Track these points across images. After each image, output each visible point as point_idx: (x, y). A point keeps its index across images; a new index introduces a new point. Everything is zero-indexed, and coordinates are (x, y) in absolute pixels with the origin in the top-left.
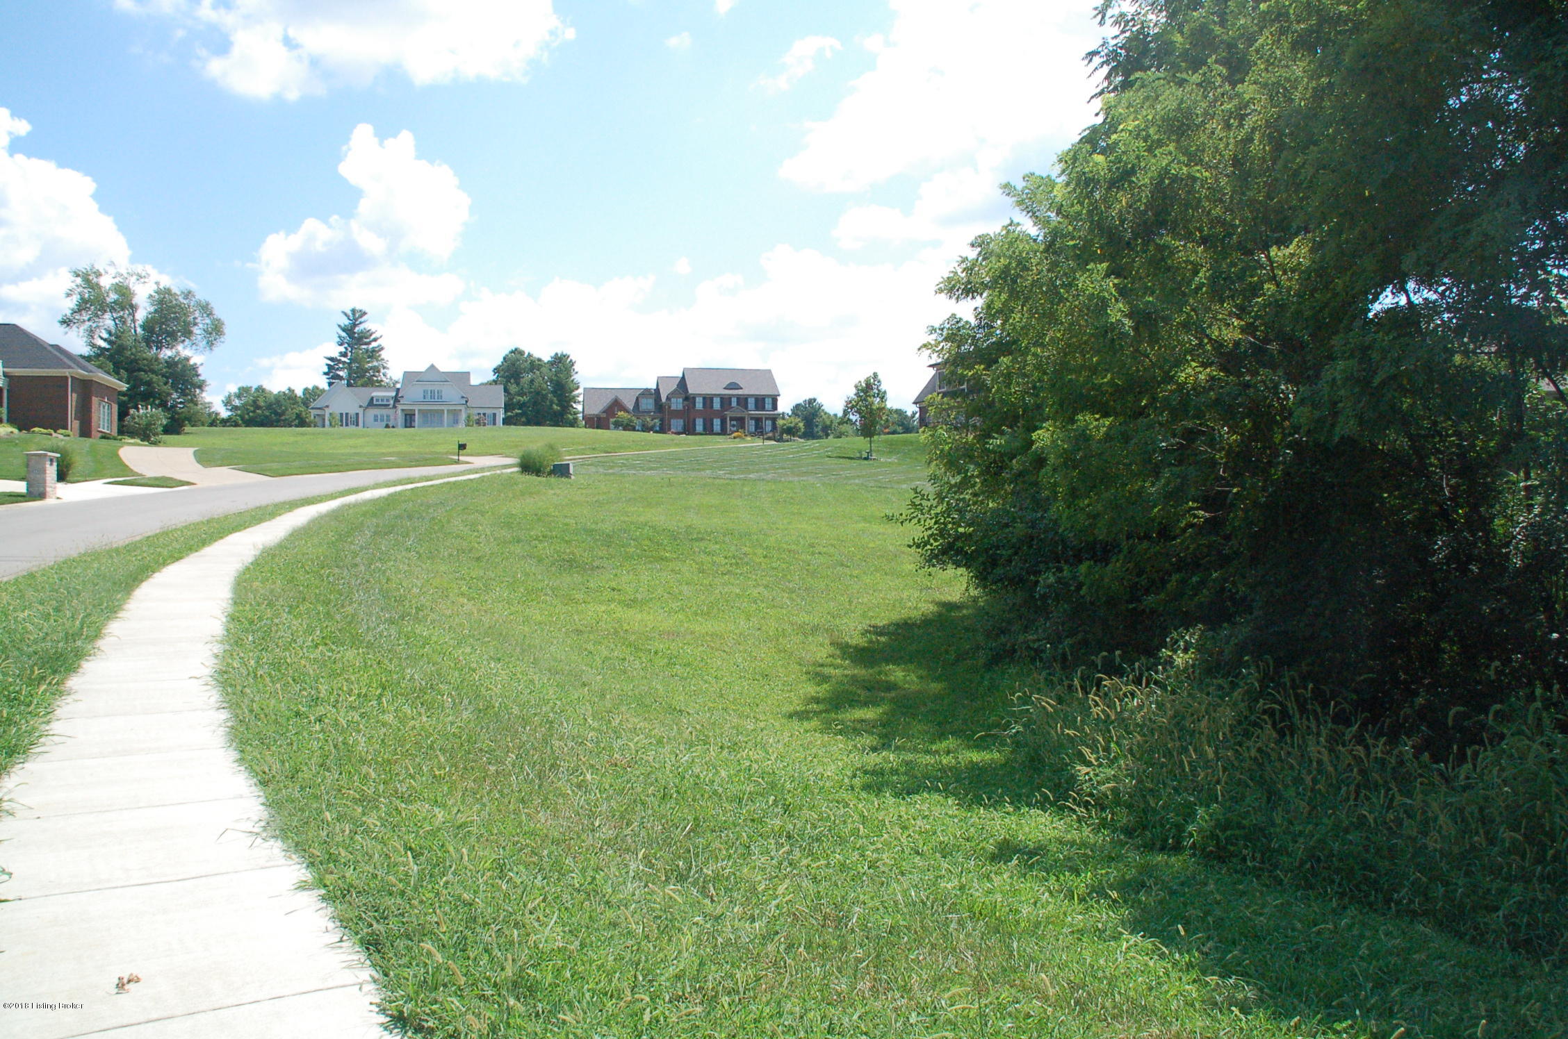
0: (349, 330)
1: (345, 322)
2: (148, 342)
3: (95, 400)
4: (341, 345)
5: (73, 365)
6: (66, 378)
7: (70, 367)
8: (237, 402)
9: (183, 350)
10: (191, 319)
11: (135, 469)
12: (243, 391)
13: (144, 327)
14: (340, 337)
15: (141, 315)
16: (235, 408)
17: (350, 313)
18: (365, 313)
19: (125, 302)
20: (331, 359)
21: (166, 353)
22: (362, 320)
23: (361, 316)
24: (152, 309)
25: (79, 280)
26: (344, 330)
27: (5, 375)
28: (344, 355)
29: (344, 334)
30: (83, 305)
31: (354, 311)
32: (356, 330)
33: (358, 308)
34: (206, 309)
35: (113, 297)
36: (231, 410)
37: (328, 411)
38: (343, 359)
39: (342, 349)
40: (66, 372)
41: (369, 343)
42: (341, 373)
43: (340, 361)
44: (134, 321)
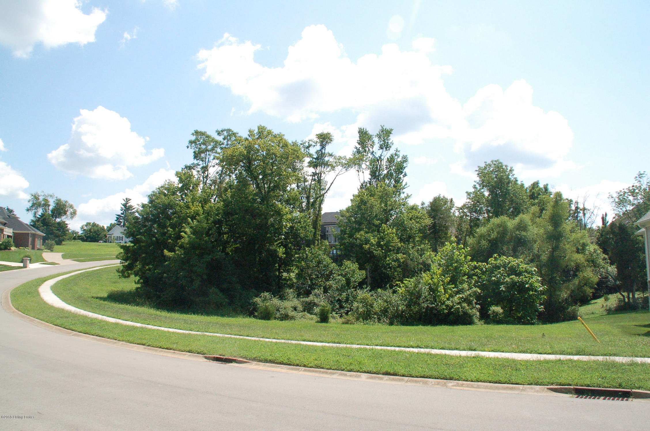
0: (125, 205)
1: (124, 202)
2: (52, 216)
3: (36, 239)
4: (122, 210)
5: (30, 229)
6: (29, 233)
7: (30, 230)
8: (85, 228)
9: (64, 218)
10: (66, 209)
11: (46, 259)
12: (88, 224)
13: (52, 211)
14: (121, 208)
15: (51, 208)
16: (84, 230)
17: (125, 199)
18: (130, 200)
19: (46, 204)
20: (118, 215)
21: (58, 220)
22: (129, 202)
23: (129, 201)
24: (54, 205)
25: (33, 197)
26: (123, 205)
27: (13, 232)
28: (122, 214)
29: (123, 207)
30: (33, 205)
31: (127, 199)
32: (127, 205)
33: (128, 197)
34: (71, 207)
35: (43, 202)
36: (83, 231)
37: (113, 236)
38: (122, 215)
39: (122, 212)
40: (29, 232)
41: (132, 210)
42: (121, 220)
43: (121, 216)
44: (49, 209)
